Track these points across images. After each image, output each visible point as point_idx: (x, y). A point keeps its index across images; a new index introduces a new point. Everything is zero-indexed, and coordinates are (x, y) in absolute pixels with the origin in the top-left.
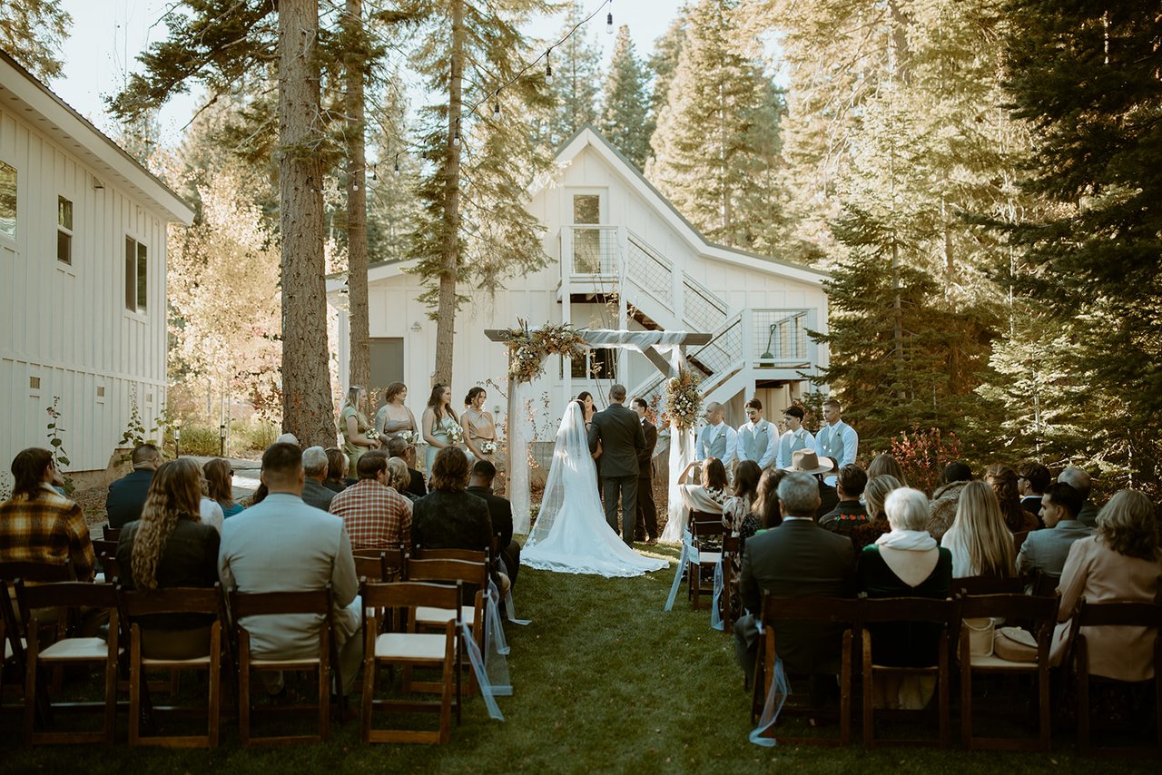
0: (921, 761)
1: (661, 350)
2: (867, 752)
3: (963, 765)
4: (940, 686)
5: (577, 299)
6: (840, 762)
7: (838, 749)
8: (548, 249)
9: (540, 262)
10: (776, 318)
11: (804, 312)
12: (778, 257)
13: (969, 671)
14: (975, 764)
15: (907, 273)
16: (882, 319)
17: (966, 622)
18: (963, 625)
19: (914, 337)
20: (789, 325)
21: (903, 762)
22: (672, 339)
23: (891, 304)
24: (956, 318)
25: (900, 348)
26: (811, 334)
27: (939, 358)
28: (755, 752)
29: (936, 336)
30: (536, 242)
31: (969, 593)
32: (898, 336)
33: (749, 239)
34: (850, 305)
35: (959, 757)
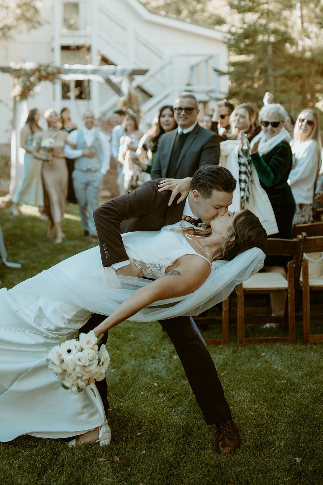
0: (276, 353)
1: (115, 79)
2: (240, 348)
3: (304, 354)
4: (289, 300)
5: (65, 48)
6: (220, 356)
7: (220, 346)
8: (44, 15)
9: (39, 23)
10: (194, 61)
11: (211, 57)
12: (195, 22)
13: (308, 290)
14: (312, 353)
15: (275, 32)
16: (260, 60)
17: (305, 256)
18: (304, 258)
19: (280, 72)
20: (203, 66)
21: (264, 354)
22: (123, 72)
23: (265, 51)
24: (306, 60)
25: (271, 79)
26: (216, 70)
27: (296, 85)
28: (162, 351)
29: (293, 72)
30: (36, 11)
31: (308, 235)
32: (270, 72)
33: (179, 12)
34: (241, 52)
35: (302, 348)
